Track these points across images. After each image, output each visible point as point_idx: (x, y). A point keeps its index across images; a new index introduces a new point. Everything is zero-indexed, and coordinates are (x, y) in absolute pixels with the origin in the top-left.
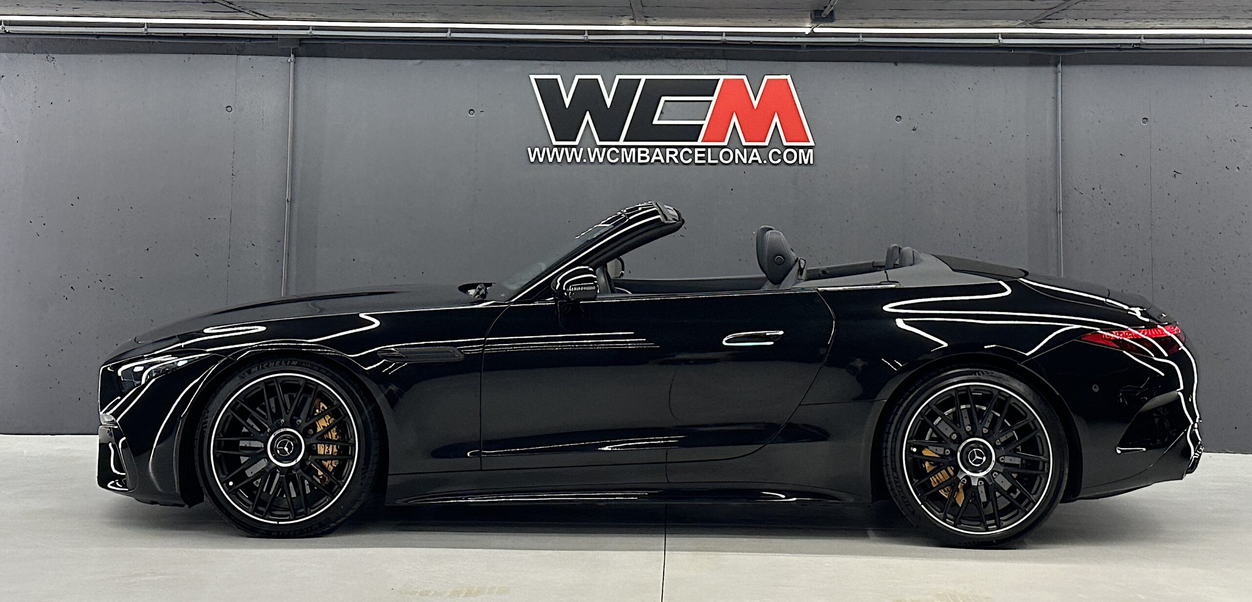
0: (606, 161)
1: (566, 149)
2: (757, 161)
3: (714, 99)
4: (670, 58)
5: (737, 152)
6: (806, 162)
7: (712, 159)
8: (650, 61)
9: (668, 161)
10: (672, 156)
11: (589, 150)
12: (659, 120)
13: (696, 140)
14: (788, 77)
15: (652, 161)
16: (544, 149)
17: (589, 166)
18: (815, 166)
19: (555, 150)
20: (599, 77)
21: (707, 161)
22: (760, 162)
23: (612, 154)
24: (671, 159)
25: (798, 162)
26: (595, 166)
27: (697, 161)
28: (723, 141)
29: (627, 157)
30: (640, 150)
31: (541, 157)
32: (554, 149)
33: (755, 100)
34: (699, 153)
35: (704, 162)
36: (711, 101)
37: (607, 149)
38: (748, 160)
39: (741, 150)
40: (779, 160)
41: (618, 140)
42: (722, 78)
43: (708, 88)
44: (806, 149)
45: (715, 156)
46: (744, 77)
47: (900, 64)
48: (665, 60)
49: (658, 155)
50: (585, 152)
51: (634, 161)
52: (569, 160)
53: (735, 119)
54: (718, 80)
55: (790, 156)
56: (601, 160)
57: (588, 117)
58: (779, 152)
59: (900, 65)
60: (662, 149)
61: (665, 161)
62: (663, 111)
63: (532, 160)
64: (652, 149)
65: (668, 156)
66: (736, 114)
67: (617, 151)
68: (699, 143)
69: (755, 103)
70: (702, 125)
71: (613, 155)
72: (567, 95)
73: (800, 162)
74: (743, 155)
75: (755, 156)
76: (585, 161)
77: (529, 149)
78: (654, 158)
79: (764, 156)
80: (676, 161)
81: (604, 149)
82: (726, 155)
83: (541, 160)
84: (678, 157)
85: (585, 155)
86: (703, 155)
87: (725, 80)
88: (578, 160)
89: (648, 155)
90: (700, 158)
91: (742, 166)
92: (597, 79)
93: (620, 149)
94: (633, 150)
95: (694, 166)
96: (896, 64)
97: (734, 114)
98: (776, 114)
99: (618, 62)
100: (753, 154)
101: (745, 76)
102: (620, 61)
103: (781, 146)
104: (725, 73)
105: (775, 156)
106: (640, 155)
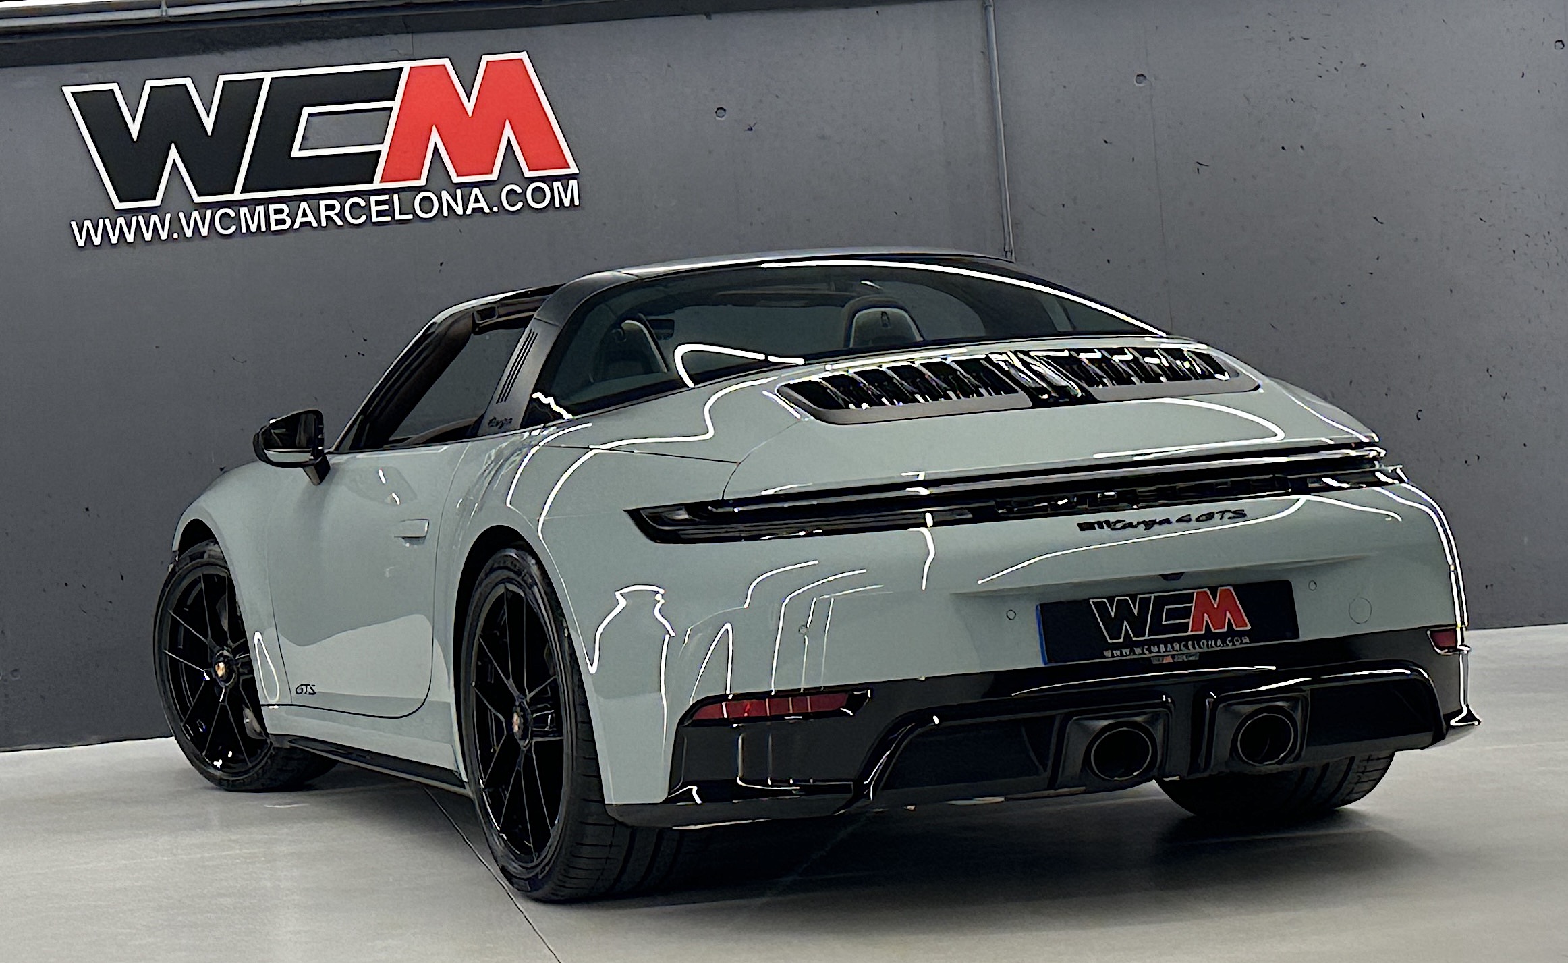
0: (213, 234)
1: (141, 218)
2: (482, 208)
3: (396, 104)
4: (310, 39)
5: (445, 196)
6: (567, 203)
7: (401, 214)
8: (276, 48)
9: (324, 224)
10: (331, 213)
11: (181, 215)
12: (300, 150)
13: (371, 182)
14: (524, 56)
15: (297, 226)
16: (101, 221)
17: (184, 244)
18: (583, 208)
19: (121, 221)
20: (188, 81)
21: (393, 217)
22: (487, 210)
23: (222, 219)
24: (328, 218)
25: (554, 205)
26: (197, 242)
27: (375, 219)
28: (419, 178)
29: (251, 220)
30: (272, 208)
31: (96, 236)
32: (119, 219)
33: (469, 101)
34: (378, 203)
35: (388, 218)
36: (391, 109)
37: (213, 209)
38: (465, 210)
39: (452, 191)
40: (520, 204)
41: (232, 193)
42: (406, 66)
43: (385, 85)
44: (566, 181)
45: (406, 208)
46: (446, 62)
47: (718, 15)
48: (304, 43)
49: (305, 215)
50: (175, 220)
51: (263, 229)
52: (148, 237)
53: (435, 138)
54: (401, 69)
55: (539, 195)
56: (204, 232)
57: (174, 154)
58: (519, 191)
59: (717, 19)
60: (313, 202)
61: (319, 222)
62: (307, 135)
63: (81, 242)
64: (294, 204)
65: (324, 214)
66: (436, 126)
67: (233, 214)
68: (377, 185)
69: (469, 106)
70: (379, 152)
71: (225, 219)
72: (134, 120)
73: (557, 204)
74: (456, 201)
75: (477, 200)
76: (176, 236)
77: (74, 224)
78: (299, 220)
79: (495, 201)
80: (339, 222)
81: (209, 212)
82: (426, 204)
83: (97, 241)
84: (341, 214)
85: (176, 225)
86: (386, 207)
87: (411, 68)
88: (164, 235)
89: (288, 215)
90: (379, 213)
91: (457, 221)
92: (185, 85)
93: (238, 208)
94: (260, 209)
95: (369, 227)
96: (708, 15)
97: (434, 128)
98: (507, 122)
99: (219, 55)
100: (473, 198)
101: (448, 59)
102: (223, 54)
103: (521, 175)
104: (412, 58)
105: (513, 197)
106: (273, 217)
